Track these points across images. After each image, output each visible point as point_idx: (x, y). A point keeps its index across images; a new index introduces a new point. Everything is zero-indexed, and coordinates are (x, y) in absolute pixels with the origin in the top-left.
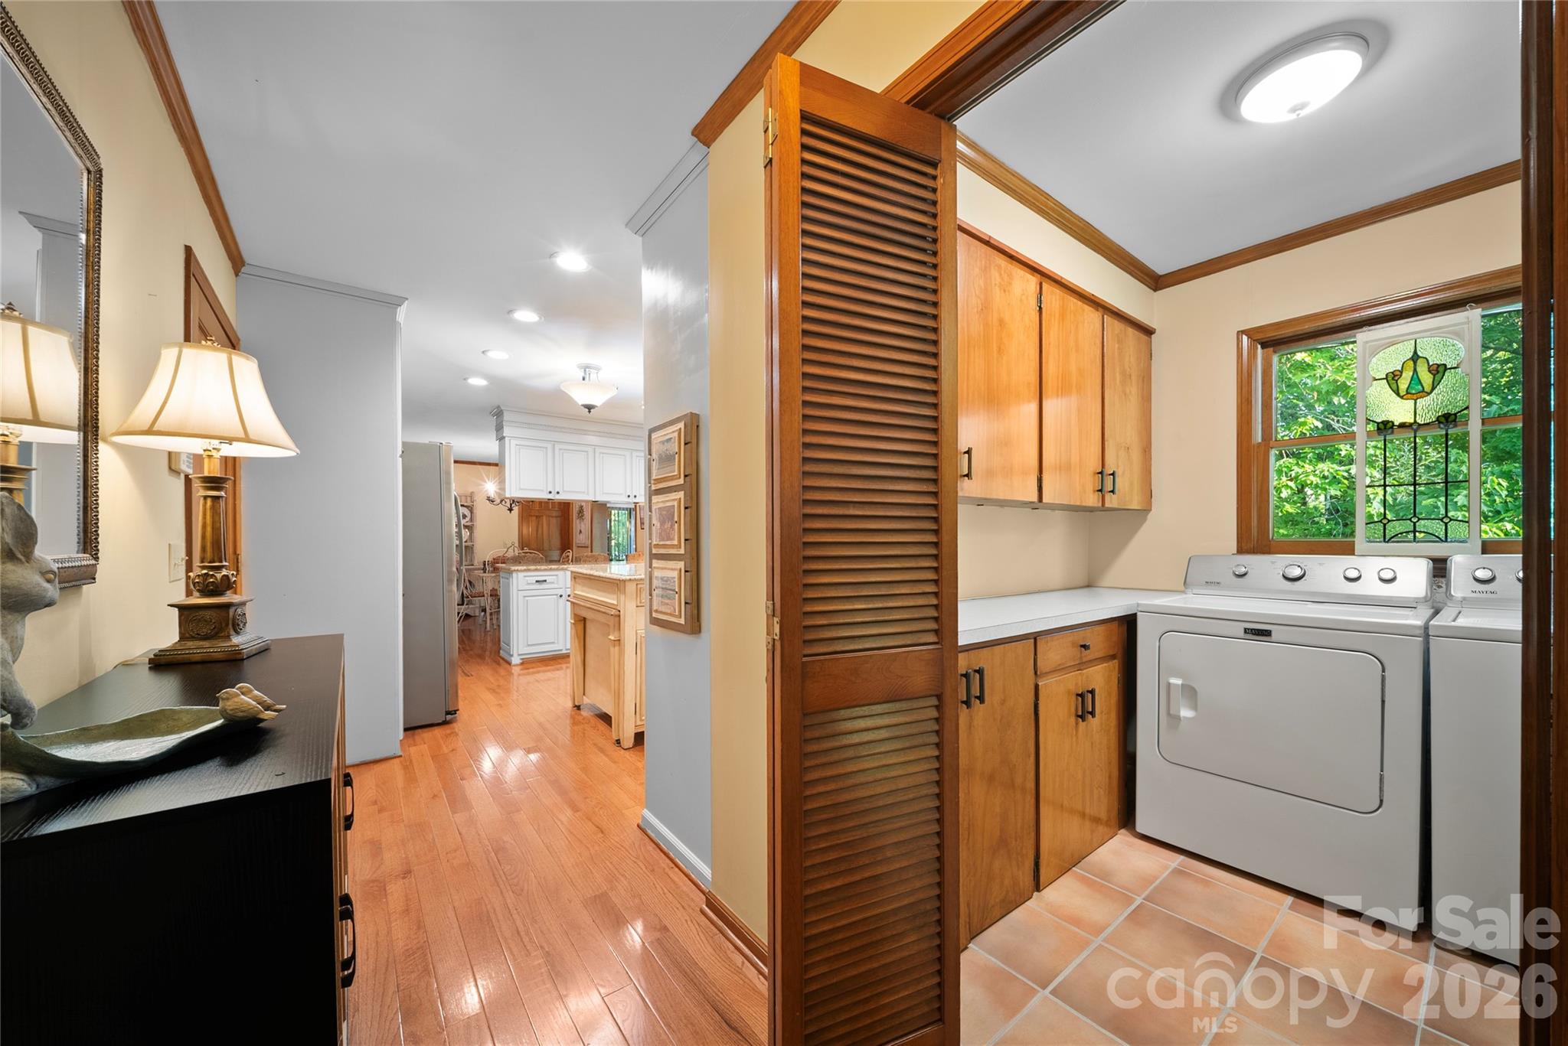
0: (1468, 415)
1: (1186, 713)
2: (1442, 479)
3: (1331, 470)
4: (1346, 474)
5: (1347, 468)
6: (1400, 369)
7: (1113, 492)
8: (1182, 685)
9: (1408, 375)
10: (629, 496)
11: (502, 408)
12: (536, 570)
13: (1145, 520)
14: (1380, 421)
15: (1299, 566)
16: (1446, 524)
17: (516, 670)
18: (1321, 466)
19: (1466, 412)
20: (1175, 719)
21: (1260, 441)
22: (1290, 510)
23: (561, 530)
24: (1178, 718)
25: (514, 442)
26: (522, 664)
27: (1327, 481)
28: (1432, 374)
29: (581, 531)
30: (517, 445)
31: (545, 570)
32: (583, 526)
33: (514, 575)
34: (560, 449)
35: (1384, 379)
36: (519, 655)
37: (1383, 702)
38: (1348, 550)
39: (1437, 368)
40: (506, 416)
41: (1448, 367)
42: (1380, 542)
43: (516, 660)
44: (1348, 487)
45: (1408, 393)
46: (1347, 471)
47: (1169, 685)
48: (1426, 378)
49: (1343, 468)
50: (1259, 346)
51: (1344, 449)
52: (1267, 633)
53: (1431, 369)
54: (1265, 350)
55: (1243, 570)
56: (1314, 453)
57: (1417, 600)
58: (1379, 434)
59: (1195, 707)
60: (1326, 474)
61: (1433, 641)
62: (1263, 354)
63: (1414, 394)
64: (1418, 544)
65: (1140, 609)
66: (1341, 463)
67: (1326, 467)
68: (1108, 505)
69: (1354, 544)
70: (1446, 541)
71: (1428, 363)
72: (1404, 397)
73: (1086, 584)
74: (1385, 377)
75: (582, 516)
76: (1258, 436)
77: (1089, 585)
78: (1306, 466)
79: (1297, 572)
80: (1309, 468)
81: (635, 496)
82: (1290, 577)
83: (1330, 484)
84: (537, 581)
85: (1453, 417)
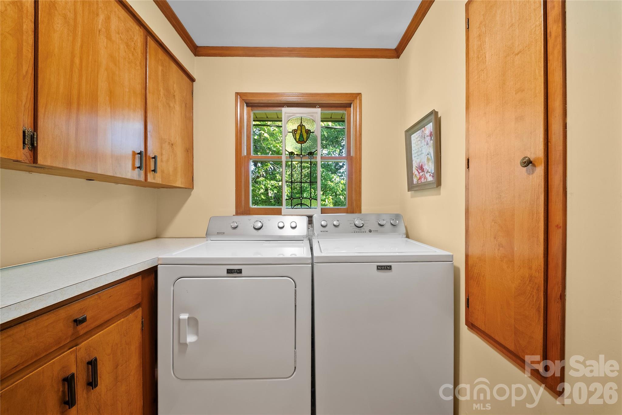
0: (317, 153)
1: (191, 339)
2: (309, 181)
3: (274, 183)
4: (278, 185)
5: (278, 183)
6: (296, 129)
7: (154, 171)
8: (188, 318)
9: (299, 132)
13: (190, 195)
14: (290, 152)
15: (260, 222)
16: (311, 200)
18: (272, 182)
19: (316, 152)
20: (184, 345)
21: (246, 155)
22: (264, 198)
24: (186, 344)
27: (273, 187)
28: (306, 133)
35: (291, 132)
37: (296, 306)
38: (279, 212)
39: (308, 131)
41: (311, 131)
42: (290, 208)
44: (279, 190)
45: (299, 141)
46: (278, 184)
47: (179, 320)
48: (305, 136)
49: (277, 183)
50: (245, 104)
51: (278, 177)
52: (240, 271)
53: (306, 131)
54: (248, 108)
55: (236, 225)
56: (270, 176)
57: (303, 236)
58: (290, 158)
59: (197, 334)
60: (273, 184)
61: (316, 266)
62: (247, 110)
63: (301, 141)
64: (303, 209)
65: (159, 262)
66: (277, 181)
67: (273, 182)
68: (150, 180)
69: (281, 209)
70: (311, 208)
71: (305, 128)
72: (298, 142)
73: (155, 236)
74: (292, 131)
76: (245, 153)
77: (157, 237)
78: (268, 181)
79: (259, 225)
80: (268, 182)
82: (257, 228)
83: (274, 188)
85: (312, 153)
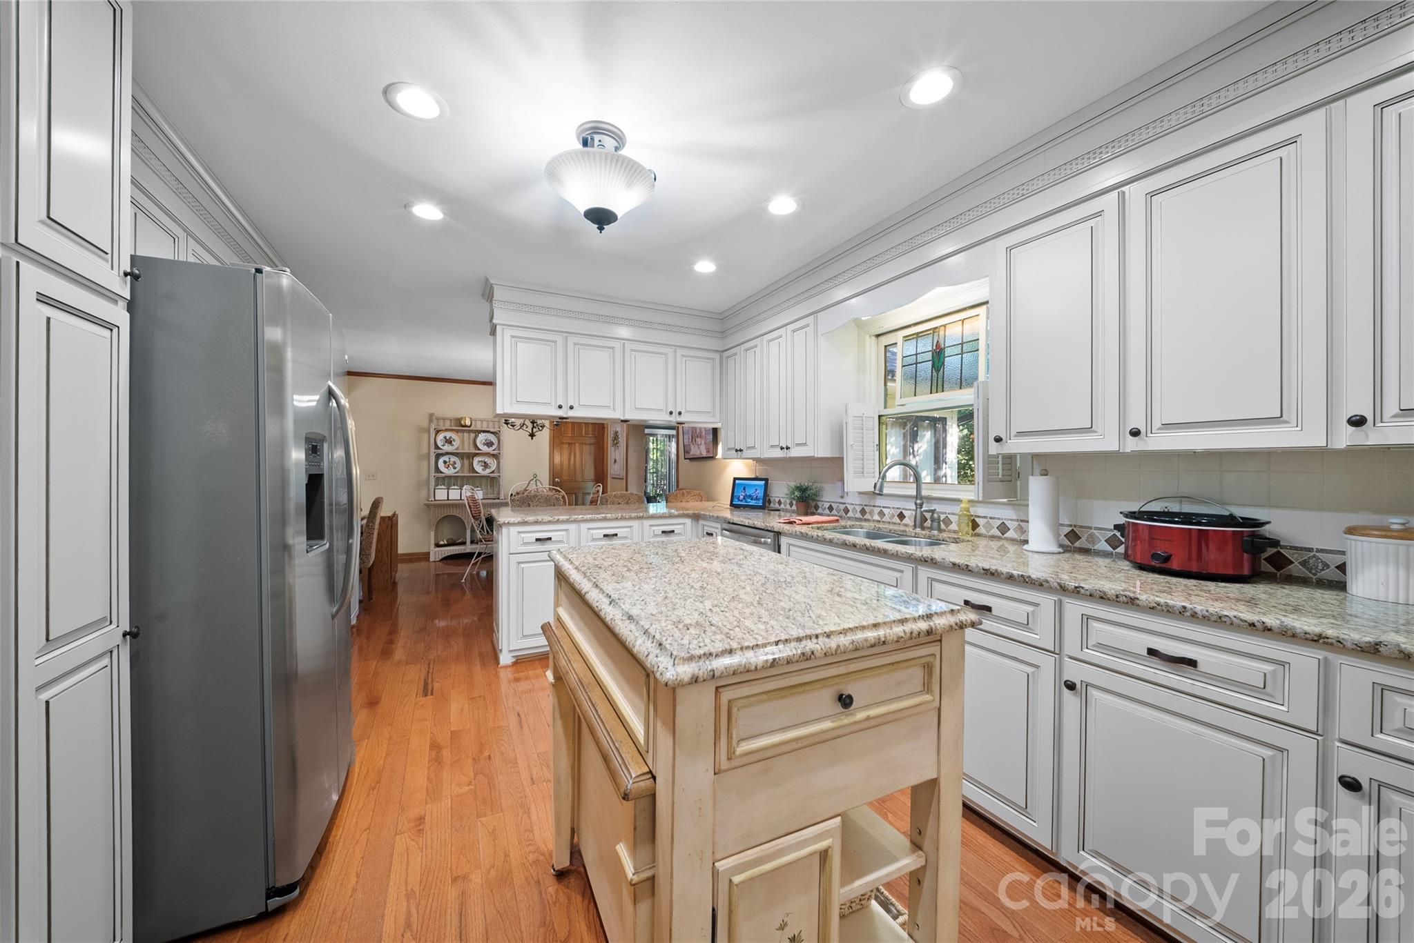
10: (671, 413)
11: (491, 281)
12: (537, 523)
17: (505, 676)
23: (595, 460)
25: (508, 333)
26: (515, 664)
29: (615, 461)
30: (513, 337)
31: (550, 522)
32: (618, 454)
33: (504, 530)
34: (575, 344)
36: (510, 651)
40: (498, 294)
43: (505, 659)
75: (617, 443)
81: (680, 413)
84: (537, 540)
